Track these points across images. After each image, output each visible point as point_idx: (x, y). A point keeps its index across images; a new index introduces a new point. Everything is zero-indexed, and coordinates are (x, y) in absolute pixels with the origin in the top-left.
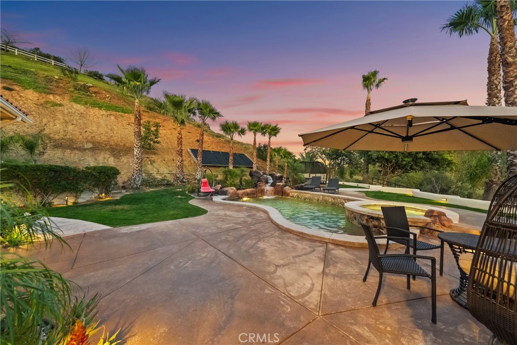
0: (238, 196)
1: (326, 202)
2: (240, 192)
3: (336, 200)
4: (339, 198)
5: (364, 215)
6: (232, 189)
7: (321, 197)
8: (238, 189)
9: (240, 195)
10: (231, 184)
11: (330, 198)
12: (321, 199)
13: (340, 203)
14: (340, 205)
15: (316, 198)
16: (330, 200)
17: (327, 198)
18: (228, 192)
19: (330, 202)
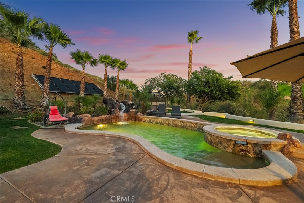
0: (93, 123)
1: (176, 126)
2: (96, 119)
3: (185, 124)
4: (188, 122)
5: (230, 140)
6: (87, 117)
7: (172, 122)
8: (93, 116)
9: (95, 122)
10: (85, 111)
11: (180, 122)
12: (171, 124)
13: (189, 127)
14: (189, 128)
15: (167, 122)
16: (180, 124)
17: (177, 122)
18: (82, 120)
19: (180, 126)
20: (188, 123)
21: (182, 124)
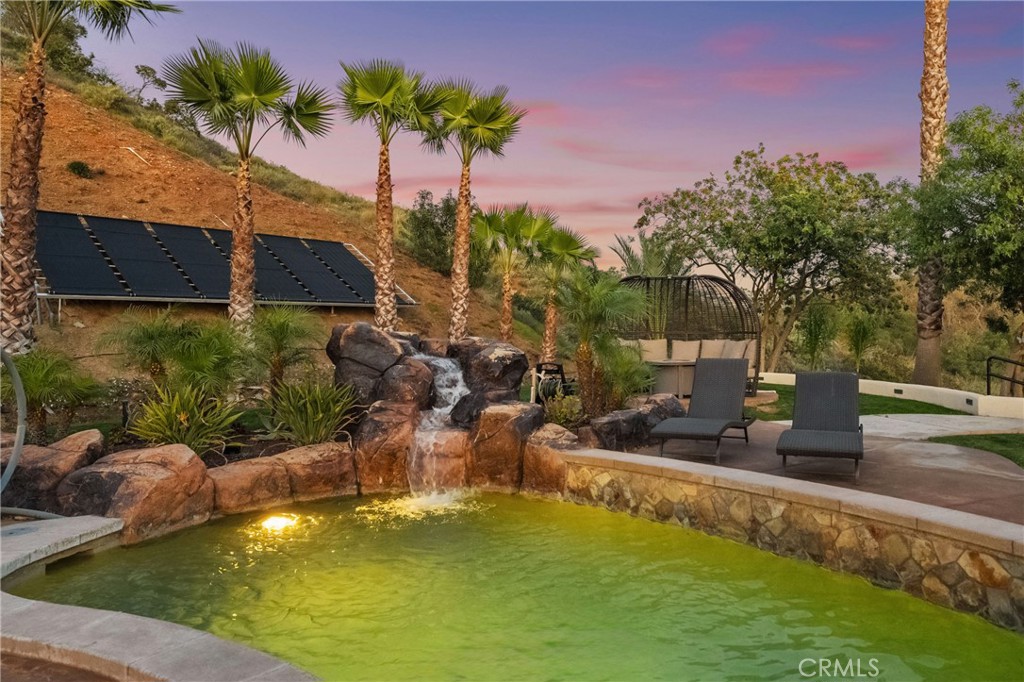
0: (216, 508)
1: (814, 548)
2: (235, 474)
3: (894, 547)
4: (920, 528)
6: (164, 464)
7: (778, 510)
8: (211, 459)
9: (229, 502)
10: (171, 421)
12: (776, 527)
13: (937, 572)
14: (929, 583)
15: (741, 514)
16: (845, 539)
18: (121, 489)
19: (850, 552)
20: (920, 542)
21: (871, 543)
